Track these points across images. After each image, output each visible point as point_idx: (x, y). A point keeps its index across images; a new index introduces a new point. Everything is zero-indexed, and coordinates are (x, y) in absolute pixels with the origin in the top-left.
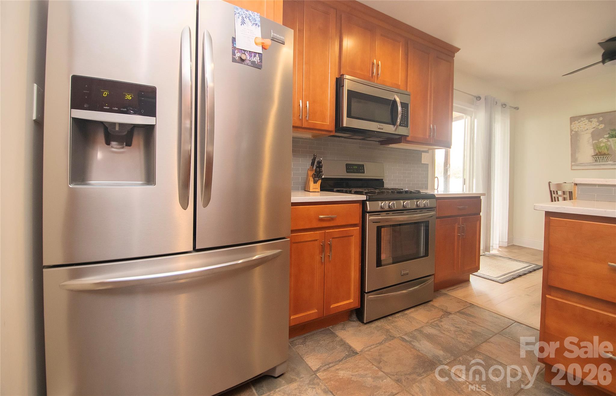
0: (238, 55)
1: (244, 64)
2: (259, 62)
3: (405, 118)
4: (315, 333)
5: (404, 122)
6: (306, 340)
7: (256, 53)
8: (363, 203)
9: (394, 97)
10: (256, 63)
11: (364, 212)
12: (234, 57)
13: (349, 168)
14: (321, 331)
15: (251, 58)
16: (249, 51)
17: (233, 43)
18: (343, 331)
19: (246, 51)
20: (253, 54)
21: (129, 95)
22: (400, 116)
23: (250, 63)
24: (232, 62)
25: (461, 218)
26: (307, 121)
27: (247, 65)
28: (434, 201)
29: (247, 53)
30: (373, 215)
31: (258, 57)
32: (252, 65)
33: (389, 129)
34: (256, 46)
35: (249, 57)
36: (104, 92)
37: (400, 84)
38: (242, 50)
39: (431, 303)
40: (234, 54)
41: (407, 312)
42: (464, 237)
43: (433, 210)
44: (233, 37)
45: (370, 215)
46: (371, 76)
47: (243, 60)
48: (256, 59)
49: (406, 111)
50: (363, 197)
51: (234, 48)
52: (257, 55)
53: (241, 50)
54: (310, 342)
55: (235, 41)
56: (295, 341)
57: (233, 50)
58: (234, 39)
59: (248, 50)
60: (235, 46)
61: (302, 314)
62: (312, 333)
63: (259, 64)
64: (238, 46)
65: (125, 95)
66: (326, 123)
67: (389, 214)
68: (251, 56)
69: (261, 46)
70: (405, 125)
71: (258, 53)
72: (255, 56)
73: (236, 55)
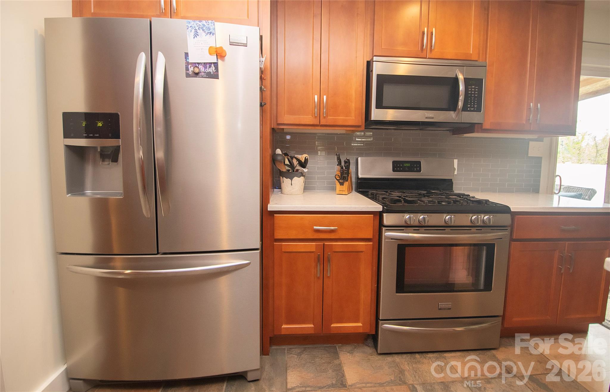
0: (191, 69)
1: (199, 77)
2: (215, 72)
3: (474, 99)
4: (318, 347)
5: (474, 105)
6: (304, 352)
7: (211, 63)
8: (380, 215)
9: (455, 74)
10: (212, 74)
11: (381, 225)
12: (188, 72)
13: (397, 166)
14: (326, 347)
15: (206, 69)
16: (204, 63)
17: (186, 58)
18: (349, 354)
19: (200, 63)
20: (208, 65)
21: (100, 123)
22: (461, 98)
23: (205, 74)
24: (186, 77)
25: (567, 243)
26: (324, 117)
27: (202, 77)
28: (508, 216)
29: (202, 65)
30: (394, 230)
31: (213, 67)
32: (207, 76)
33: (451, 116)
34: (211, 56)
35: (204, 69)
36: (83, 122)
37: (471, 53)
38: (196, 64)
39: (494, 352)
40: (187, 69)
41: (447, 355)
42: (571, 271)
43: (505, 230)
44: (185, 53)
45: (386, 230)
46: (419, 50)
47: (197, 73)
48: (212, 69)
49: (477, 90)
50: (378, 207)
51: (188, 63)
52: (213, 65)
53: (194, 64)
54: (306, 356)
55: (188, 57)
56: (293, 349)
57: (186, 65)
58: (187, 55)
59: (201, 62)
60: (188, 61)
61: (296, 325)
62: (315, 346)
63: (215, 73)
64: (191, 60)
65: (97, 123)
66: (351, 117)
67: (419, 230)
68: (205, 68)
69: (216, 54)
70: (475, 109)
71: (213, 63)
72: (210, 67)
73: (190, 70)
